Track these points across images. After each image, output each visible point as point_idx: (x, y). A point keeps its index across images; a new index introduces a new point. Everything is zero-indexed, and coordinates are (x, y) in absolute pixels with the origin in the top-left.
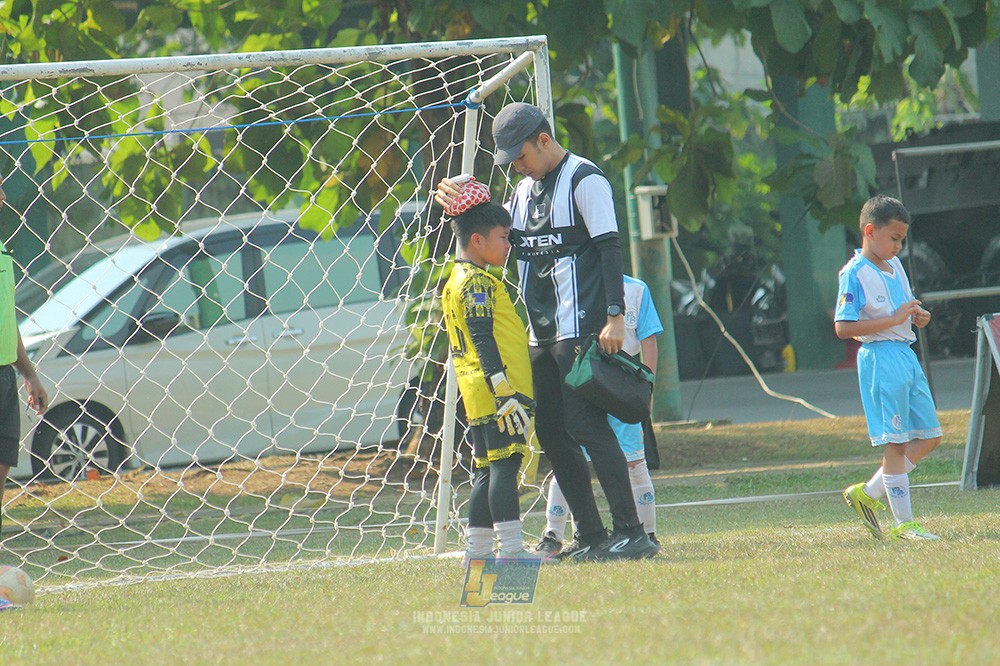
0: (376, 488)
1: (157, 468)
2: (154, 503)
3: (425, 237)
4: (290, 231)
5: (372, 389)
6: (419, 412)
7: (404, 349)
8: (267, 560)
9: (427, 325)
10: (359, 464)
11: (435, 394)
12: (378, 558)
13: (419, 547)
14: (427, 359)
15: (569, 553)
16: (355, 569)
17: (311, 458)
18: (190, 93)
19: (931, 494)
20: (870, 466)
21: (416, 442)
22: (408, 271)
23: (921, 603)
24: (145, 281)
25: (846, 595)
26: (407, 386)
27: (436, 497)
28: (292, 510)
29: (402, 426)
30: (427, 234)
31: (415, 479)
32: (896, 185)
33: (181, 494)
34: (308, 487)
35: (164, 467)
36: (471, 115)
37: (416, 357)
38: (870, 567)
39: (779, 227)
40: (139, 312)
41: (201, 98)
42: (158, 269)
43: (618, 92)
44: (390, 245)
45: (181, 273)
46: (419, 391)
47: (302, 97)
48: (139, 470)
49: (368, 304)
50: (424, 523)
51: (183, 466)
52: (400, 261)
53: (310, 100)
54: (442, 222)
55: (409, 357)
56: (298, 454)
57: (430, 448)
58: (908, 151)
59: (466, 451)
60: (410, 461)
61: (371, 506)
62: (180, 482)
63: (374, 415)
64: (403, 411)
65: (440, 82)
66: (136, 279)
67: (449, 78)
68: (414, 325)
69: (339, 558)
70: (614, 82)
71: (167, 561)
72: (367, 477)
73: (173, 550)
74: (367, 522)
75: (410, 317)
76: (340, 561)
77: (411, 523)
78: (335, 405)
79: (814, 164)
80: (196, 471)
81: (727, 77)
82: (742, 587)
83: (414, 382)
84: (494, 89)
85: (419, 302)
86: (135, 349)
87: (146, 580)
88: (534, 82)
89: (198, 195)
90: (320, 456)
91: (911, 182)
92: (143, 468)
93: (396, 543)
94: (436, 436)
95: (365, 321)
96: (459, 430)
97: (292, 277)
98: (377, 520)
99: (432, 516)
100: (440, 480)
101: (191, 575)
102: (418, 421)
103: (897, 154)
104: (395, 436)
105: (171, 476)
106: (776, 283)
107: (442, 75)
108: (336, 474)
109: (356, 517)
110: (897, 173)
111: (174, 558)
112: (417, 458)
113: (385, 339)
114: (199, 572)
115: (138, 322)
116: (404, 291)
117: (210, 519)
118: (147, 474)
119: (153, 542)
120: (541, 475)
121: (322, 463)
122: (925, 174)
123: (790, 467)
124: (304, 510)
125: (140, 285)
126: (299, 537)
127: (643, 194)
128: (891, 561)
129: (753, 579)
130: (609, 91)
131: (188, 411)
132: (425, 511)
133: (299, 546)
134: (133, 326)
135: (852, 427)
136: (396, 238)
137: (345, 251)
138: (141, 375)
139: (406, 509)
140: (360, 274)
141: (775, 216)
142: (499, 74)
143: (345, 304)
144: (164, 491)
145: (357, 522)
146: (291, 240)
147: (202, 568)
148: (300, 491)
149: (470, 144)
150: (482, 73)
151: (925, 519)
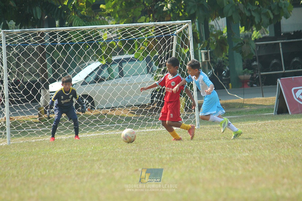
12: (155, 129)
16: (151, 132)
33: (115, 116)
36: (175, 37)
47: (140, 33)
53: (142, 34)
61: (154, 118)
67: (171, 29)
71: (112, 130)
73: (113, 128)
76: (148, 130)
84: (180, 31)
88: (188, 30)
107: (169, 29)
142: (181, 29)
149: (175, 43)
150: (177, 28)
151: (270, 121)
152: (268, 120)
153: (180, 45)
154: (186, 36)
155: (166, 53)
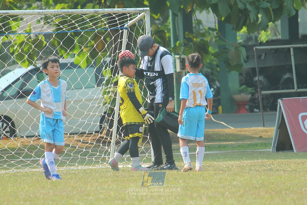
0: (92, 145)
1: (25, 137)
2: (23, 148)
3: (110, 68)
4: (68, 65)
5: (92, 115)
6: (106, 122)
7: (102, 103)
8: (58, 166)
9: (109, 95)
10: (87, 138)
11: (111, 117)
12: (92, 167)
13: (104, 164)
14: (109, 106)
15: (151, 167)
16: (85, 170)
17: (72, 135)
18: (39, 21)
19: (262, 153)
20: (244, 144)
21: (105, 132)
22: (104, 79)
23: (257, 186)
24: (23, 79)
25: (235, 183)
26: (103, 114)
27: (110, 149)
28: (66, 151)
29: (101, 126)
30: (111, 68)
31: (104, 143)
32: (255, 58)
33: (31, 145)
34: (71, 144)
35: (27, 137)
36: (125, 32)
37: (106, 105)
38: (242, 175)
39: (218, 69)
40: (21, 88)
41: (42, 23)
42: (27, 76)
43: (171, 26)
44: (99, 70)
45: (35, 77)
46: (106, 116)
47: (73, 24)
48: (19, 137)
49: (92, 89)
50: (106, 157)
51: (33, 136)
52: (102, 75)
53: (76, 25)
54: (115, 64)
55: (104, 105)
56: (69, 134)
57: (109, 134)
58: (259, 47)
59: (120, 135)
60: (103, 138)
61: (90, 151)
62: (31, 141)
63: (92, 123)
64: (101, 122)
65: (116, 21)
66: (20, 78)
67: (119, 20)
68: (106, 96)
69: (80, 166)
70: (170, 23)
71: (27, 166)
72: (89, 142)
73: (29, 162)
74: (89, 156)
75: (105, 93)
76: (80, 167)
77: (103, 156)
78: (80, 119)
79: (228, 52)
80: (37, 138)
81: (204, 23)
82: (203, 179)
83: (105, 113)
84: (132, 24)
85: (107, 89)
86: (19, 100)
87: (20, 171)
88: (145, 22)
89: (41, 53)
90: (75, 135)
91: (259, 57)
92: (20, 137)
93: (97, 162)
94: (111, 130)
95: (91, 94)
96: (118, 128)
97: (69, 79)
98: (92, 155)
99: (109, 154)
100: (112, 143)
101: (34, 170)
102: (106, 125)
103: (256, 48)
104: (98, 129)
105: (29, 139)
106: (217, 86)
107: (117, 19)
108: (80, 141)
109: (85, 154)
110: (255, 54)
111: (29, 165)
112: (105, 136)
113: (96, 99)
114: (37, 169)
115: (20, 92)
116: (103, 85)
117: (40, 153)
118: (22, 139)
119: (23, 159)
120: (143, 143)
121: (76, 137)
122: (264, 55)
123: (219, 143)
124: (70, 151)
125: (22, 80)
126: (68, 160)
127: (177, 58)
128: (249, 173)
129: (207, 177)
130: (168, 26)
131: (35, 119)
132: (107, 153)
133: (68, 162)
134: (19, 93)
135: (239, 132)
136: (101, 69)
137: (85, 72)
138: (21, 108)
139: (101, 152)
140: (90, 79)
141: (217, 66)
142: (134, 19)
143: (85, 88)
144: (27, 144)
145: (86, 156)
146: (69, 68)
147: (38, 168)
148: (68, 145)
149: (125, 40)
150: (129, 19)
151: (260, 161)
152: (257, 159)
153: (132, 44)
154: (141, 31)
155: (112, 55)
